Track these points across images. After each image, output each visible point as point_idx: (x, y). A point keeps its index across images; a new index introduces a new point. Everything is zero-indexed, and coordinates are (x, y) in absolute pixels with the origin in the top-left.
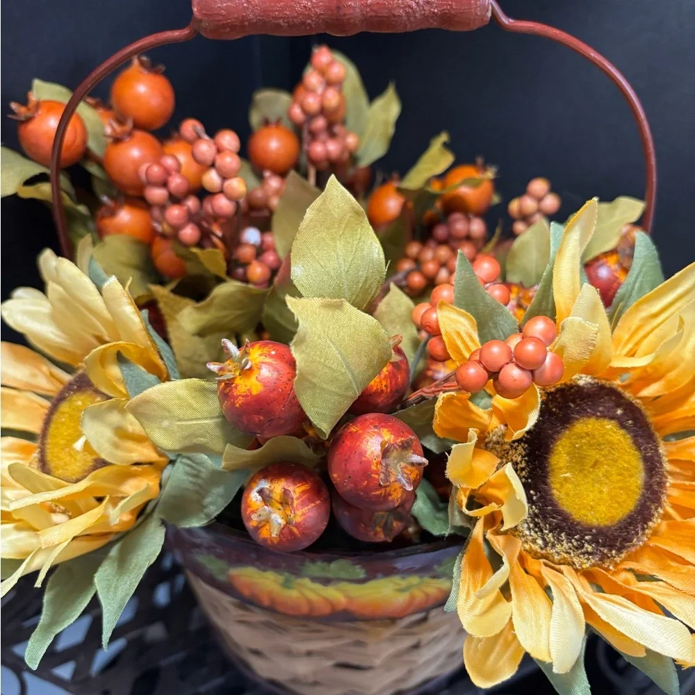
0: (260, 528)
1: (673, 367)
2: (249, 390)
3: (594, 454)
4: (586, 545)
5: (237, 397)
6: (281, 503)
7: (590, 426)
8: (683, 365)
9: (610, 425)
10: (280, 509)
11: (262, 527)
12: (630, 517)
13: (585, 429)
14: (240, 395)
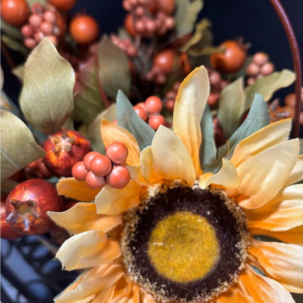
1: (254, 192)
3: (191, 235)
4: (162, 290)
7: (187, 217)
8: (260, 194)
9: (200, 220)
12: (198, 282)
13: (184, 218)
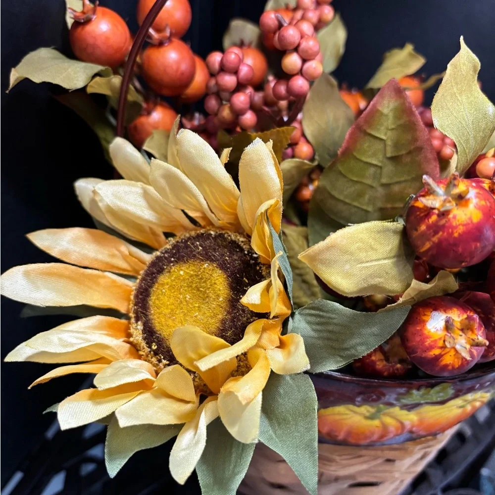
0: (442, 356)
2: (470, 219)
5: (456, 227)
6: (462, 330)
10: (461, 336)
11: (445, 354)
14: (459, 225)
